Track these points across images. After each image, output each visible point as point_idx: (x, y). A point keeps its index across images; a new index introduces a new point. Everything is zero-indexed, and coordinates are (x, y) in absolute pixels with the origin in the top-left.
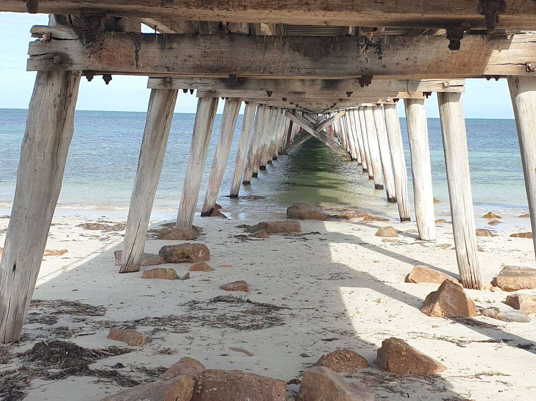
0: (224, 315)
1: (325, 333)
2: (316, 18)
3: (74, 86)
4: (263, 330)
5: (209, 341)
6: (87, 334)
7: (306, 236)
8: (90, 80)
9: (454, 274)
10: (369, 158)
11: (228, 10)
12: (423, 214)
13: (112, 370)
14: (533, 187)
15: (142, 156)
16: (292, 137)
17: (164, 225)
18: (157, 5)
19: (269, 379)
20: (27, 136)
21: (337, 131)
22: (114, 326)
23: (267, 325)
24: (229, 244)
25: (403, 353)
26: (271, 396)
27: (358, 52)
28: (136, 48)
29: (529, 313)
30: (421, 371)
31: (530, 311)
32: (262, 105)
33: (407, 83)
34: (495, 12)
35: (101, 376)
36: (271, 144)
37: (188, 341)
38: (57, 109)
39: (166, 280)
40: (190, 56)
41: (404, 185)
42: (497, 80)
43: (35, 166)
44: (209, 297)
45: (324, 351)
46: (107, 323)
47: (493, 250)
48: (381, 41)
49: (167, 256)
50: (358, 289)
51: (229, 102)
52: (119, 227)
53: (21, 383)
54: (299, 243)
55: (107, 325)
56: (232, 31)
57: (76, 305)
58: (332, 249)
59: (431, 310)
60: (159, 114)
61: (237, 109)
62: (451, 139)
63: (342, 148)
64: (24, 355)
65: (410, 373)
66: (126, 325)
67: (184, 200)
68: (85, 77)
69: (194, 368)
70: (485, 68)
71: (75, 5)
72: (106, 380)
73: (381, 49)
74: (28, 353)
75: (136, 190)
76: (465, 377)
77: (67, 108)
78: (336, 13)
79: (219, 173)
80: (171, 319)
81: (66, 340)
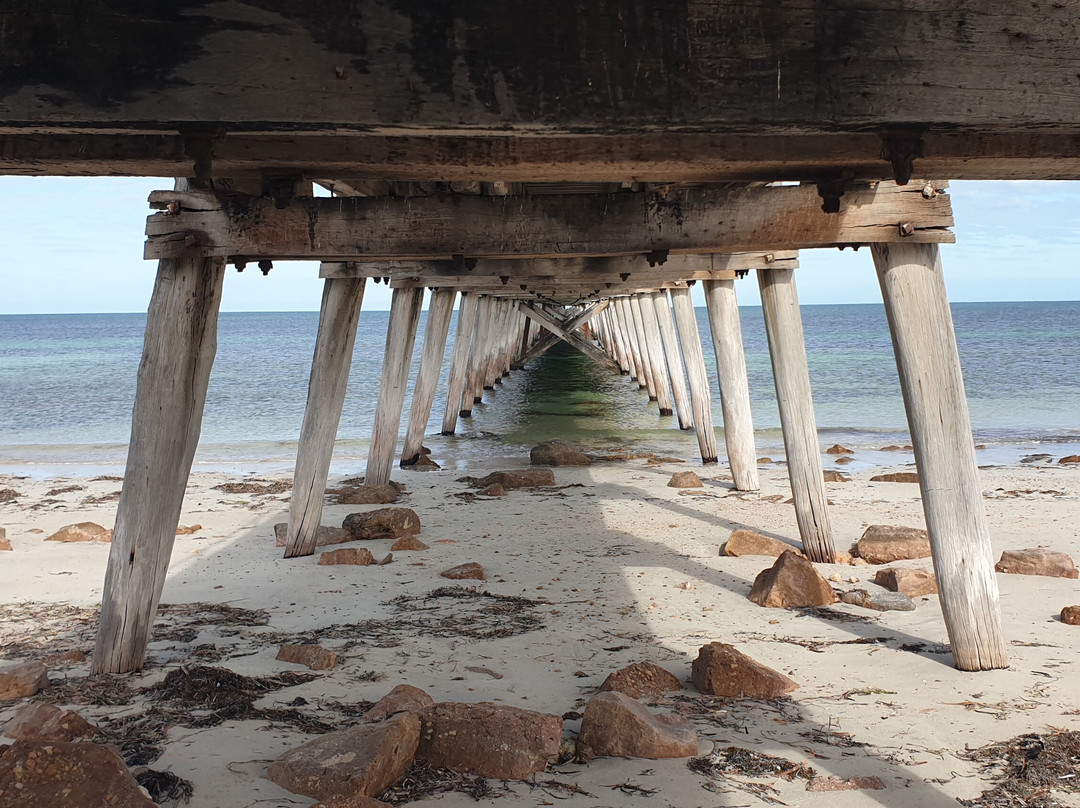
0: (451, 617)
1: (608, 639)
2: (622, 172)
3: (216, 279)
4: (513, 638)
5: (432, 658)
6: (244, 655)
7: (563, 491)
8: (240, 270)
9: (792, 541)
10: (648, 369)
11: (489, 164)
12: (740, 451)
13: (289, 708)
14: (917, 408)
15: (313, 380)
16: (530, 341)
17: (345, 482)
18: (381, 161)
19: (536, 715)
20: (146, 357)
21: (596, 330)
22: (285, 641)
23: (518, 631)
24: (447, 507)
25: (733, 666)
26: (541, 740)
27: (646, 214)
28: (311, 219)
29: (911, 597)
30: (762, 691)
31: (914, 593)
32: (484, 296)
33: (712, 258)
34: (907, 156)
35: (273, 718)
36: (500, 354)
37: (401, 659)
38: (191, 314)
39: (356, 567)
40: (393, 230)
41: (705, 410)
42: (856, 250)
43: (159, 402)
44: (426, 590)
45: (611, 667)
46: (273, 636)
47: (846, 502)
48: (680, 199)
49: (354, 529)
50: (651, 569)
51: (438, 294)
52: (278, 487)
53: (152, 734)
54: (554, 501)
55: (273, 639)
56: (456, 190)
57: (224, 609)
58: (604, 509)
59: (766, 598)
60: (338, 315)
61: (449, 303)
62: (781, 338)
63: (607, 356)
64: (151, 690)
65: (745, 696)
66: (304, 638)
67: (376, 442)
68: (234, 265)
69: (416, 700)
70: (838, 231)
71: (257, 164)
72: (282, 724)
73: (680, 210)
74: (159, 687)
75: (306, 431)
76: (828, 698)
77: (207, 313)
78: (653, 163)
79: (426, 400)
80: (371, 626)
81: (215, 665)
